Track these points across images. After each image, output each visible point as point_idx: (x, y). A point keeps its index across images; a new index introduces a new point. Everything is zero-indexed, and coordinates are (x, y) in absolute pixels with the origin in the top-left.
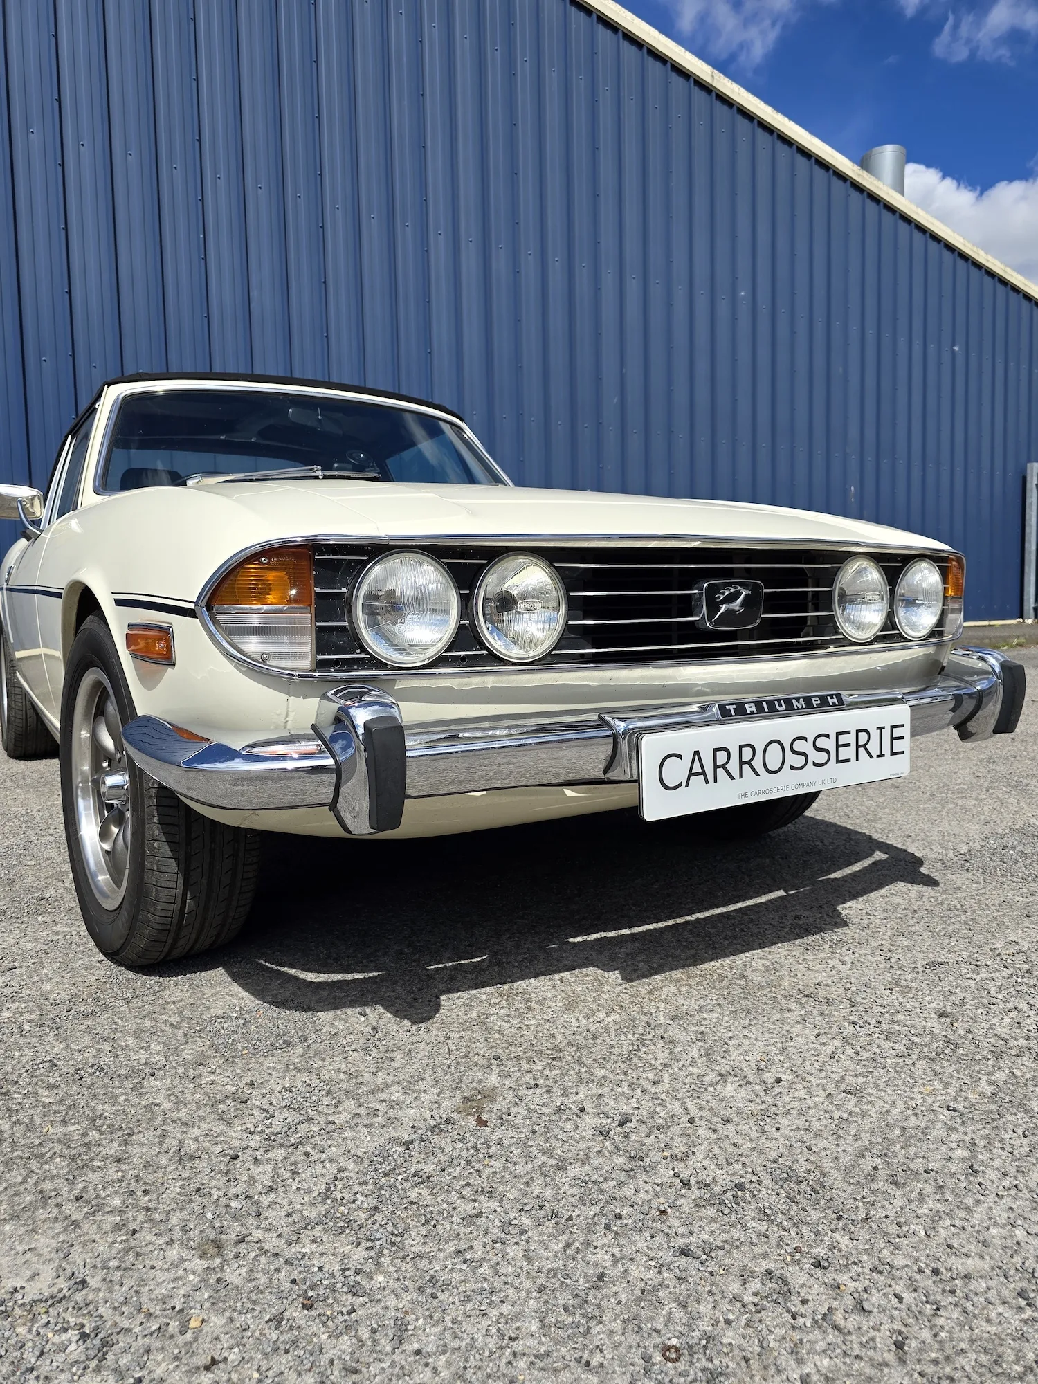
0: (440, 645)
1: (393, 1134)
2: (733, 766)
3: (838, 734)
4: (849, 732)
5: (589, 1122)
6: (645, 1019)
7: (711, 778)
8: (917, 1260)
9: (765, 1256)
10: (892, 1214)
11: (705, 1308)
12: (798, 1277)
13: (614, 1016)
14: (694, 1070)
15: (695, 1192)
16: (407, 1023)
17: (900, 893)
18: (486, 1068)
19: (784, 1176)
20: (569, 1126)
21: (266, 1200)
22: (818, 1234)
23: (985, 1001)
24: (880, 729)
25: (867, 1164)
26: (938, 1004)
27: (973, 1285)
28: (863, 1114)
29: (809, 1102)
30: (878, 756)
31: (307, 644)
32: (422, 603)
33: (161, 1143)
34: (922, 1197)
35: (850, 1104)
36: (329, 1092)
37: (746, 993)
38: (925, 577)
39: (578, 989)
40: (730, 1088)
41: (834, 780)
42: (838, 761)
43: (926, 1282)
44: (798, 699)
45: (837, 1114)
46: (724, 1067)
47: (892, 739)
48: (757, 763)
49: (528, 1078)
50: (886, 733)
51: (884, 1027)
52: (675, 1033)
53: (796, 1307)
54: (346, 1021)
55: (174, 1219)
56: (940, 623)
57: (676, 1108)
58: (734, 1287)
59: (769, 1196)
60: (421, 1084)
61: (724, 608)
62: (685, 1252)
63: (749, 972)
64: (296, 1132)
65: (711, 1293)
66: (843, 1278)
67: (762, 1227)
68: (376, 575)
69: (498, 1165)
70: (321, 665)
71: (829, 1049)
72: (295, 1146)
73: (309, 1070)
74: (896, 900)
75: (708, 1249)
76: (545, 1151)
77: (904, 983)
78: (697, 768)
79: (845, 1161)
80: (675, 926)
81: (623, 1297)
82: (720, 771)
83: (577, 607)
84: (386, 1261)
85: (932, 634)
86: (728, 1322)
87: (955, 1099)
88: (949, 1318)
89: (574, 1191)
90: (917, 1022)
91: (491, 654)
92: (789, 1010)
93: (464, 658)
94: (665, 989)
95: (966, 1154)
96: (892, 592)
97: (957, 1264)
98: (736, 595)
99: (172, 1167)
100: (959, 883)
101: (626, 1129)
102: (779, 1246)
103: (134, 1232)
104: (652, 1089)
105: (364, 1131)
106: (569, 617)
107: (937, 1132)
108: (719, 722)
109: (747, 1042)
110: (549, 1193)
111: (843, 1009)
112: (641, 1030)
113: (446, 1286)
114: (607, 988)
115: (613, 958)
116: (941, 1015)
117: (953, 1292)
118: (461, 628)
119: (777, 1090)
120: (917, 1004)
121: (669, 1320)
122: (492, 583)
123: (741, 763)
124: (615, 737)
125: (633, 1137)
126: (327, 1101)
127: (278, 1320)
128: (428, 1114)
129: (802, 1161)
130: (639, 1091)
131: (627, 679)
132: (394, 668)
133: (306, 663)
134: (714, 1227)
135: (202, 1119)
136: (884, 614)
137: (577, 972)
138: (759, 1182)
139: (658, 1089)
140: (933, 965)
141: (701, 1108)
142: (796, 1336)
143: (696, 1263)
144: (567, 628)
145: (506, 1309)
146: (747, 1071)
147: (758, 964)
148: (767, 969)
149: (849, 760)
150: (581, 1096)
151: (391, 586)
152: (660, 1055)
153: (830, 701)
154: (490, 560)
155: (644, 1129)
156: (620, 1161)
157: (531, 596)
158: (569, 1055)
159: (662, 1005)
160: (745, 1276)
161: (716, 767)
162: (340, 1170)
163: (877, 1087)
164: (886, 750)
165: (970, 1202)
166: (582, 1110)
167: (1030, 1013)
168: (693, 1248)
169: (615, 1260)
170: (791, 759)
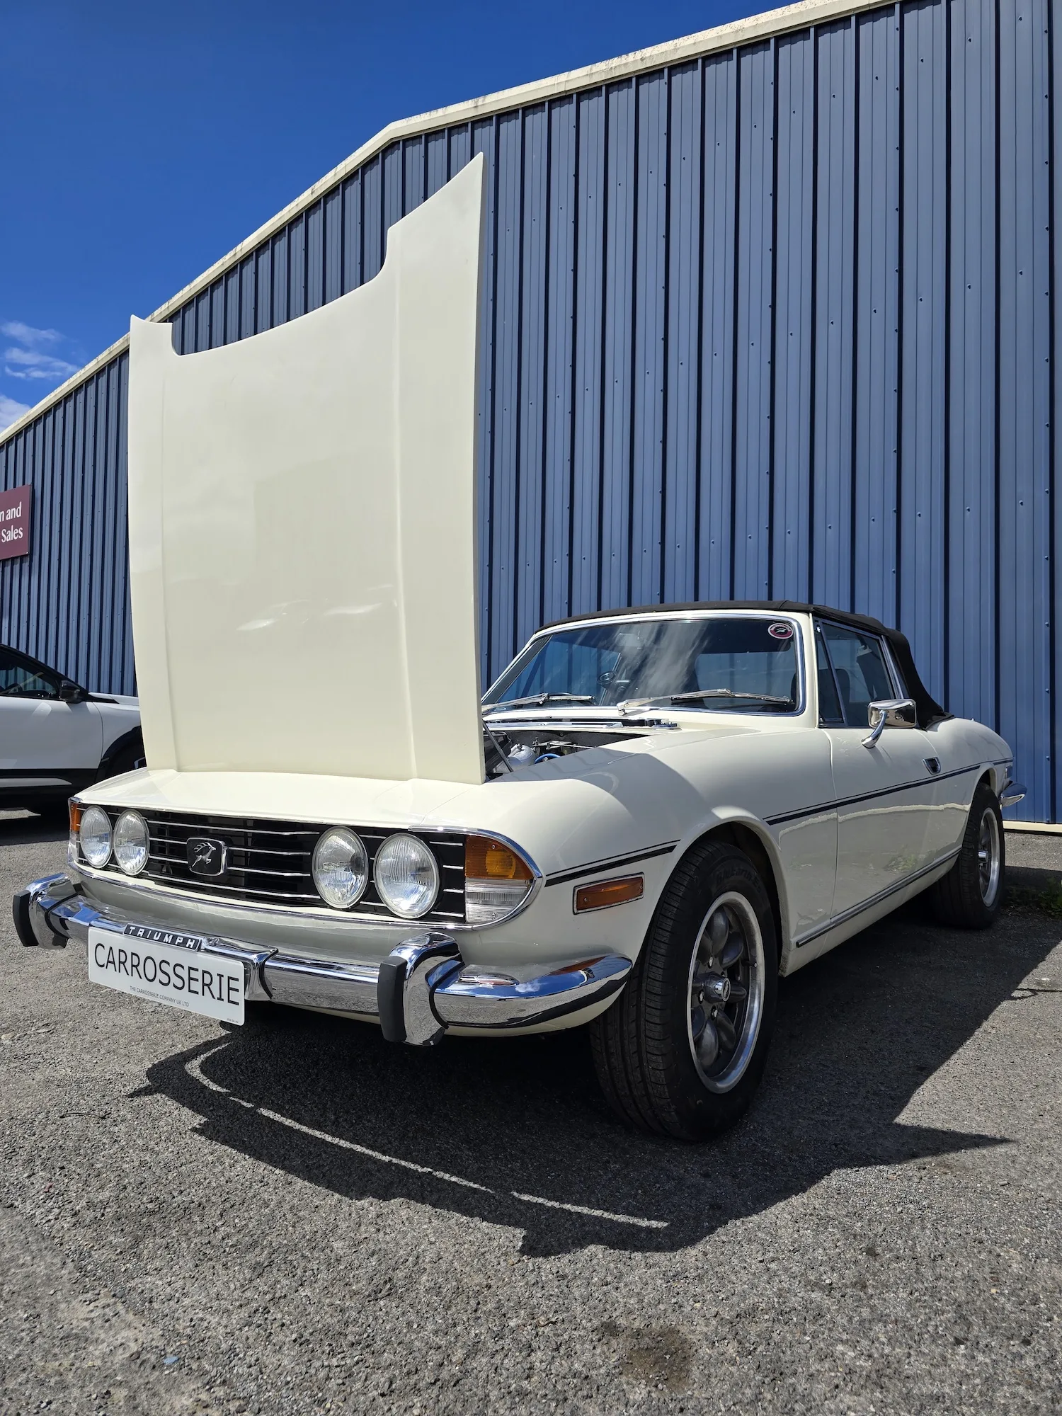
3: (190, 968)
4: (197, 970)
24: (221, 976)
30: (218, 999)
41: (186, 1004)
42: (190, 991)
47: (230, 989)
48: (141, 968)
50: (225, 980)
61: (199, 858)
96: (372, 865)
123: (133, 966)
144: (148, 859)
149: (197, 993)
161: (120, 962)
164: (225, 996)
170: (160, 976)
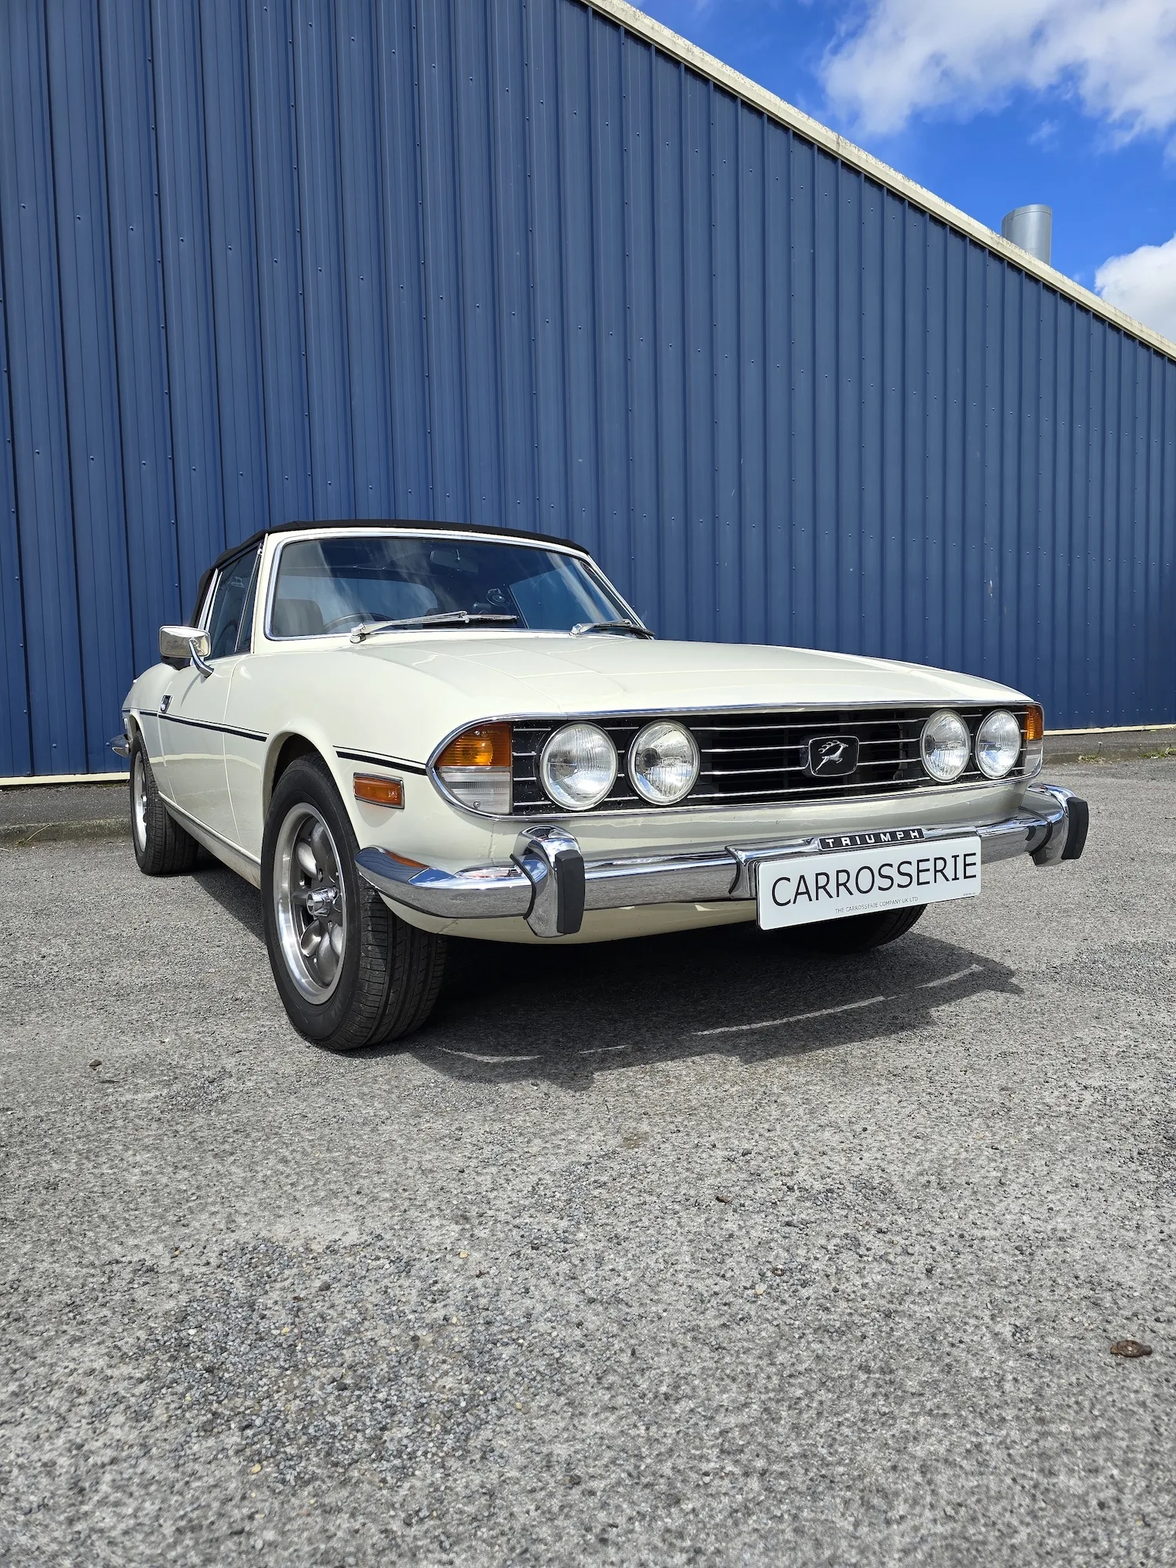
0: (602, 793)
1: (574, 1159)
2: (832, 888)
3: (919, 861)
4: (928, 860)
5: (720, 1153)
6: (763, 1089)
7: (813, 896)
8: (949, 1231)
9: (844, 1227)
10: (937, 1207)
11: (802, 1252)
12: (867, 1238)
13: (737, 1088)
14: (801, 1123)
15: (797, 1193)
16: (572, 1093)
17: (989, 1000)
18: (639, 1120)
19: (863, 1186)
20: (704, 1155)
21: (492, 1195)
22: (883, 1216)
23: (1042, 1080)
24: (955, 857)
25: (923, 1180)
26: (1003, 1082)
27: (986, 1243)
28: (927, 1151)
29: (887, 1143)
30: (953, 880)
31: (506, 794)
32: (590, 761)
33: (405, 1163)
34: (960, 1198)
35: (919, 1144)
36: (521, 1134)
37: (845, 1073)
38: (1004, 725)
39: (708, 1069)
40: (827, 1134)
41: (916, 898)
42: (919, 884)
43: (954, 1241)
44: (885, 834)
45: (906, 1151)
46: (824, 1121)
47: (966, 865)
48: (851, 885)
49: (672, 1127)
50: (960, 861)
51: (954, 1097)
52: (786, 1098)
53: (862, 1251)
54: (523, 1089)
55: (430, 1204)
56: (1019, 762)
57: (785, 1146)
58: (823, 1242)
59: (849, 1195)
60: (590, 1131)
61: (826, 759)
62: (788, 1224)
63: (849, 1058)
64: (502, 1157)
65: (806, 1244)
66: (897, 1239)
67: (844, 1212)
68: (558, 741)
69: (655, 1177)
70: (516, 810)
71: (907, 1111)
72: (504, 1165)
73: (501, 1120)
74: (984, 1005)
75: (805, 1223)
76: (688, 1170)
77: (977, 1067)
78: (802, 889)
79: (908, 1177)
80: (788, 1024)
81: (747, 1246)
82: (821, 891)
83: (707, 762)
84: (584, 1227)
85: (1011, 773)
86: (816, 1259)
87: (999, 1142)
88: (965, 1259)
89: (710, 1191)
90: (982, 1094)
91: (641, 799)
92: (879, 1084)
93: (619, 803)
94: (779, 1070)
95: (999, 1174)
96: (973, 739)
97: (979, 1233)
98: (837, 748)
99: (418, 1177)
100: (1045, 991)
101: (748, 1157)
102: (854, 1222)
103: (405, 1211)
104: (767, 1135)
105: (553, 1157)
106: (702, 768)
107: (980, 1162)
108: (821, 853)
109: (842, 1106)
110: (692, 1192)
111: (925, 1084)
112: (759, 1097)
113: (626, 1239)
114: (730, 1068)
115: (735, 1047)
116: (1003, 1089)
117: (971, 1246)
118: (618, 779)
119: (863, 1136)
120: (984, 1082)
121: (777, 1256)
122: (643, 742)
123: (838, 885)
124: (738, 864)
125: (753, 1163)
126: (520, 1139)
127: (518, 1254)
128: (598, 1148)
129: (877, 1178)
130: (757, 1135)
131: (747, 818)
132: (568, 811)
133: (507, 809)
134: (810, 1211)
135: (430, 1149)
136: (966, 759)
137: (706, 1056)
138: (844, 1189)
139: (771, 1134)
140: (1004, 1054)
141: (804, 1146)
142: (862, 1265)
143: (797, 1230)
144: (700, 777)
145: (667, 1250)
146: (841, 1124)
147: (857, 1052)
148: (864, 1056)
149: (927, 883)
150: (712, 1138)
151: (567, 748)
152: (774, 1113)
153: (913, 834)
154: (641, 726)
155: (760, 1157)
156: (744, 1176)
157: (672, 754)
158: (702, 1112)
159: (776, 1080)
160: (829, 1237)
161: (818, 888)
162: (540, 1180)
163: (941, 1135)
164: (960, 874)
165: (995, 1201)
166: (714, 1146)
167: (1077, 1089)
168: (795, 1222)
169: (740, 1228)
170: (880, 882)
